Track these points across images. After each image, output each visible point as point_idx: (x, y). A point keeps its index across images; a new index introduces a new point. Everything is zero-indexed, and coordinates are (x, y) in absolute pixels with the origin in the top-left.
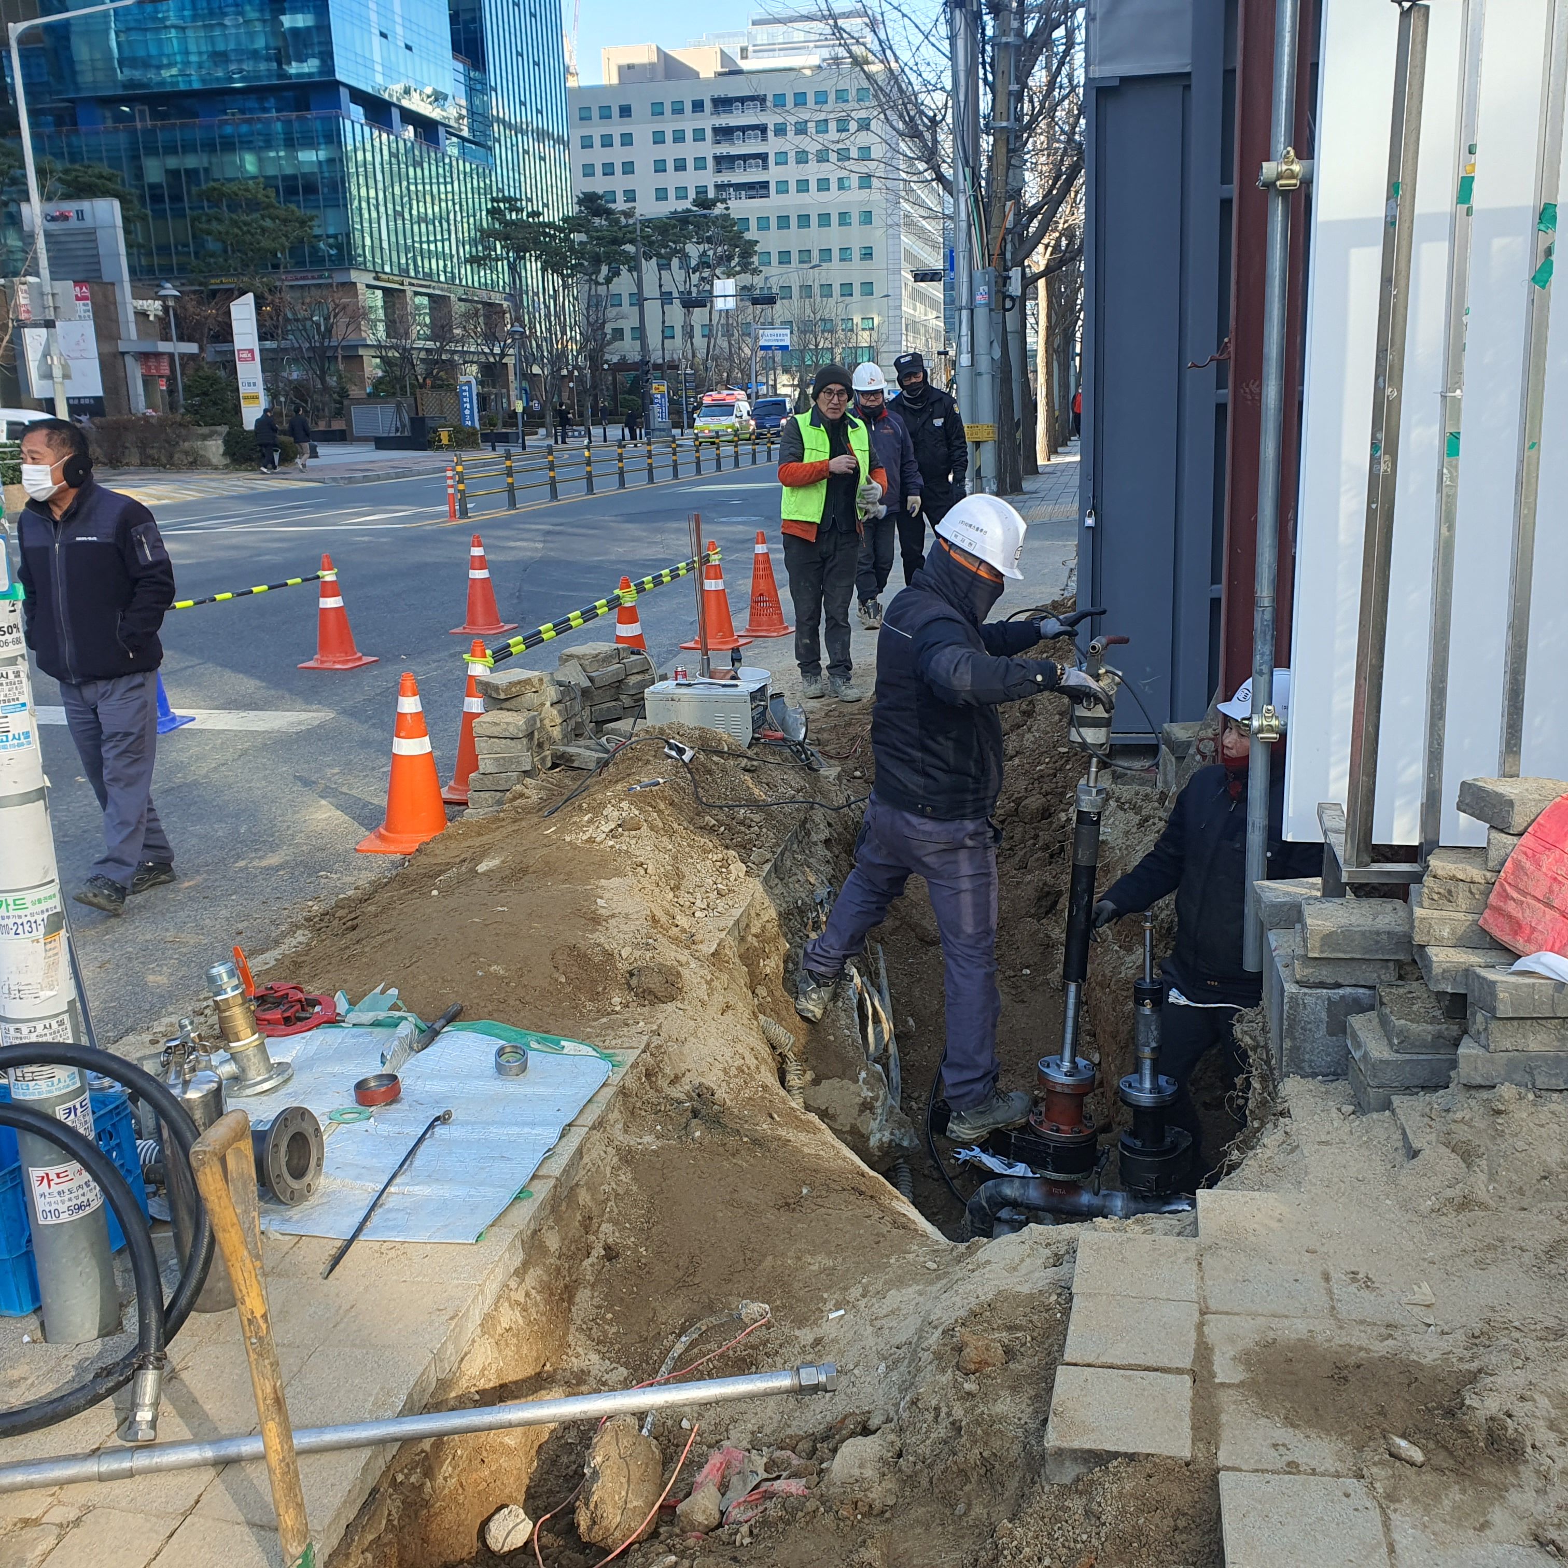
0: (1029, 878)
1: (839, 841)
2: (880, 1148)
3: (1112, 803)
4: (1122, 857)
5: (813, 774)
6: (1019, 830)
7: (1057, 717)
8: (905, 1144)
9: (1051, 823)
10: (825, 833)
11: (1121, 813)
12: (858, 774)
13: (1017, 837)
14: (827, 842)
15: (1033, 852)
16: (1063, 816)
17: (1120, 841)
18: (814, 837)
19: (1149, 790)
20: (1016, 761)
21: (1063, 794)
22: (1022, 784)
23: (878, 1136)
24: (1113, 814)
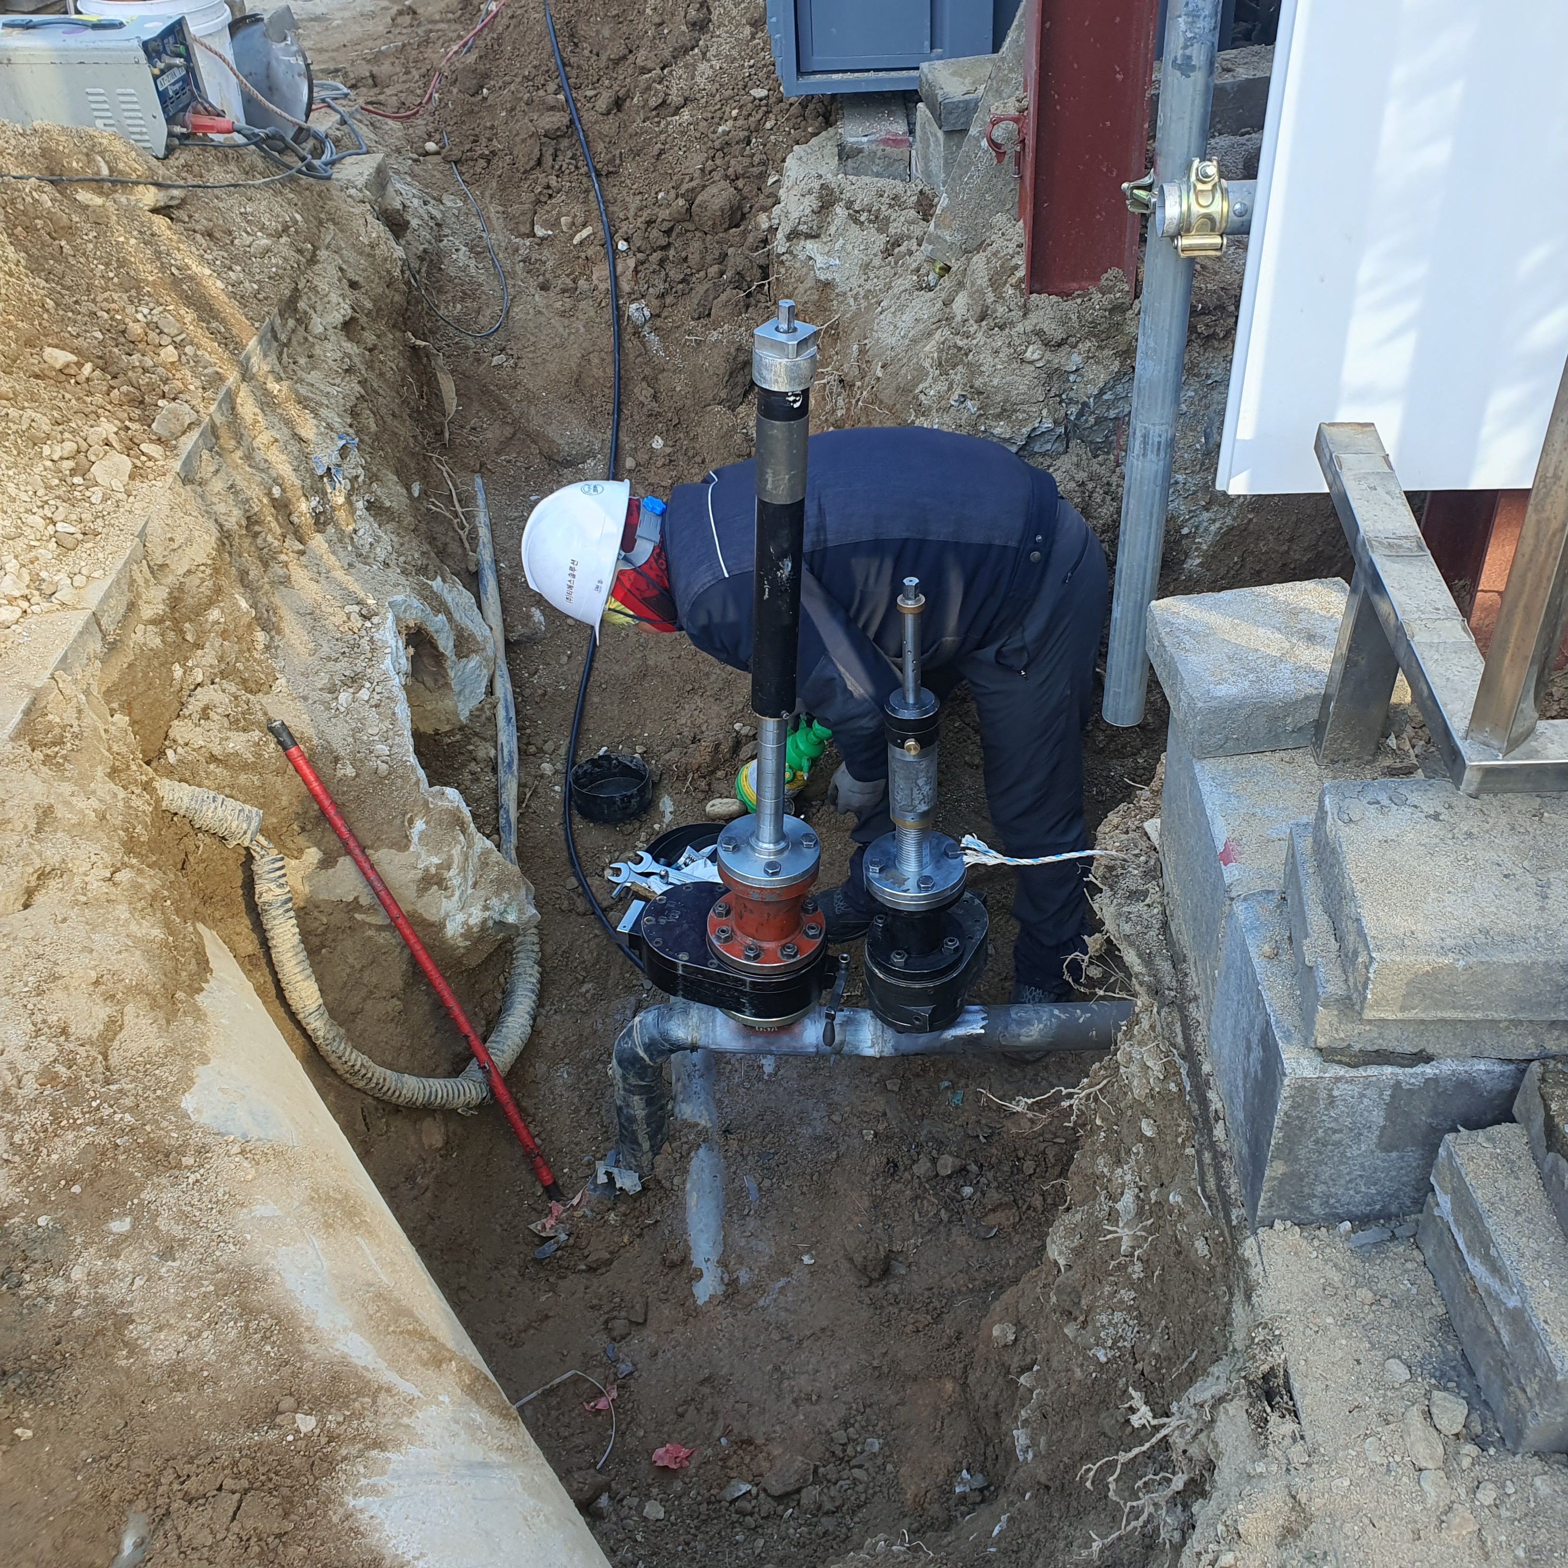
0: (714, 335)
1: (375, 315)
2: (466, 936)
3: (840, 211)
4: (857, 314)
5: (318, 186)
6: (696, 245)
7: (748, 30)
8: (511, 919)
9: (745, 233)
10: (340, 311)
11: (855, 228)
12: (431, 146)
13: (694, 259)
14: (349, 327)
15: (718, 289)
16: (763, 221)
17: (854, 282)
18: (317, 325)
19: (899, 186)
20: (686, 115)
21: (763, 176)
22: (696, 161)
23: (460, 917)
24: (839, 234)
